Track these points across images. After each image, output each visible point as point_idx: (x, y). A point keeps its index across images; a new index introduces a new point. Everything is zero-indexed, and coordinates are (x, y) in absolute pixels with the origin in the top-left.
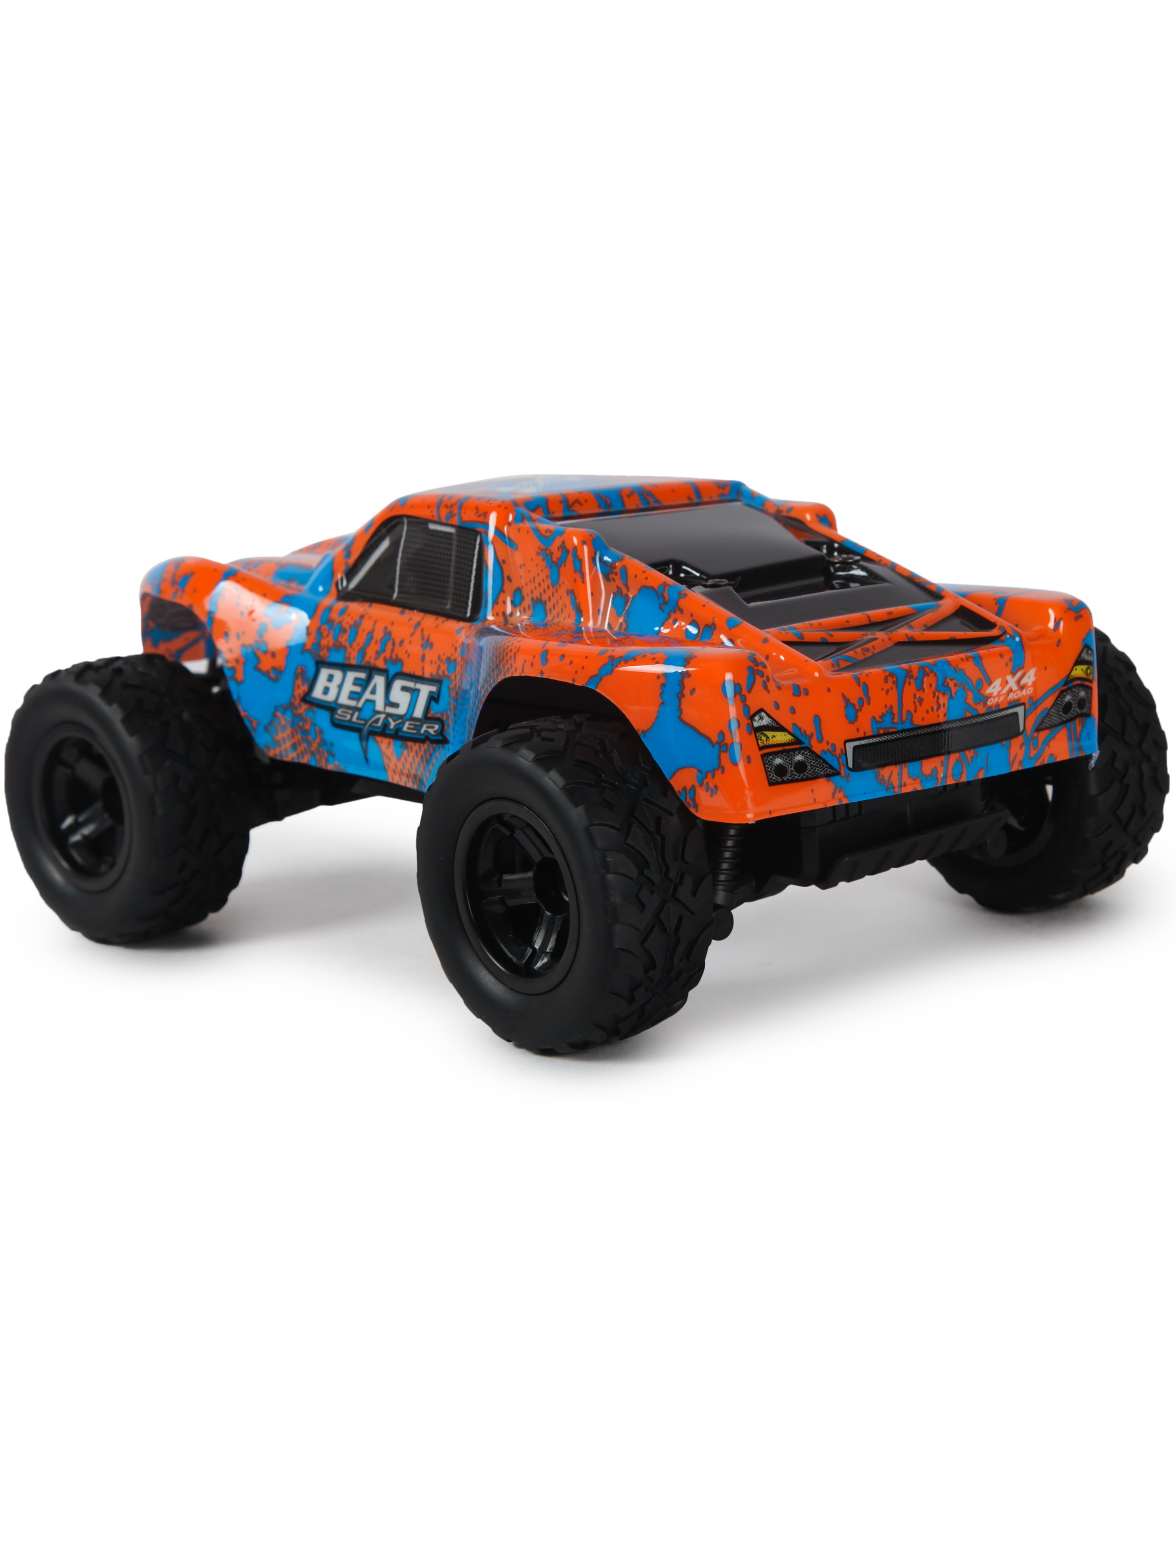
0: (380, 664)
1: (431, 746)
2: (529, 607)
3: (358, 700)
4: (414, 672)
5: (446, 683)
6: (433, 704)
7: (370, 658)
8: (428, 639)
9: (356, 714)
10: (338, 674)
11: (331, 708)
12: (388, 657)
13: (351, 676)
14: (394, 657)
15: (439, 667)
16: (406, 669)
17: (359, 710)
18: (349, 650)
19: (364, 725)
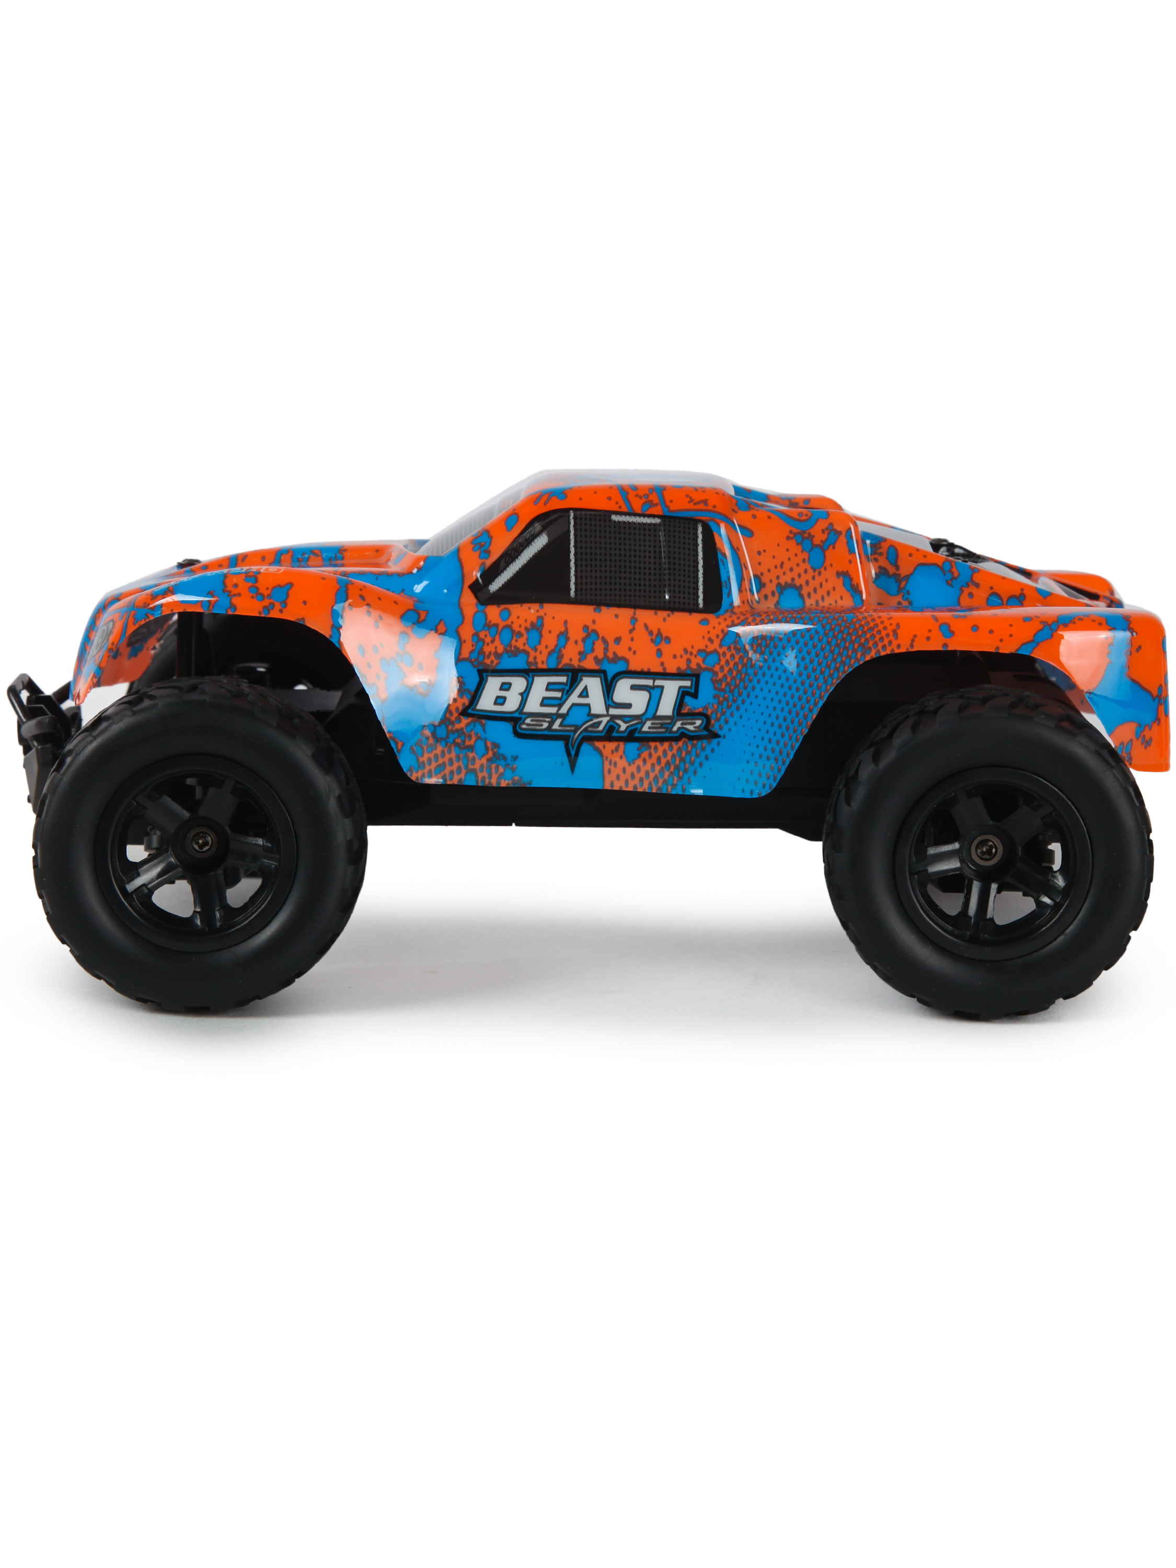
0: (589, 664)
1: (690, 744)
2: (773, 593)
3: (560, 706)
4: (649, 669)
5: (705, 679)
6: (688, 699)
7: (571, 660)
8: (659, 633)
9: (559, 721)
10: (519, 683)
11: (514, 720)
12: (601, 656)
13: (540, 683)
14: (610, 655)
15: (689, 660)
16: (633, 667)
17: (564, 716)
18: (532, 654)
19: (575, 731)
